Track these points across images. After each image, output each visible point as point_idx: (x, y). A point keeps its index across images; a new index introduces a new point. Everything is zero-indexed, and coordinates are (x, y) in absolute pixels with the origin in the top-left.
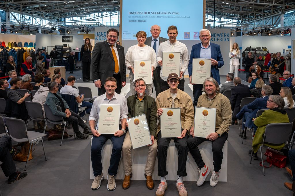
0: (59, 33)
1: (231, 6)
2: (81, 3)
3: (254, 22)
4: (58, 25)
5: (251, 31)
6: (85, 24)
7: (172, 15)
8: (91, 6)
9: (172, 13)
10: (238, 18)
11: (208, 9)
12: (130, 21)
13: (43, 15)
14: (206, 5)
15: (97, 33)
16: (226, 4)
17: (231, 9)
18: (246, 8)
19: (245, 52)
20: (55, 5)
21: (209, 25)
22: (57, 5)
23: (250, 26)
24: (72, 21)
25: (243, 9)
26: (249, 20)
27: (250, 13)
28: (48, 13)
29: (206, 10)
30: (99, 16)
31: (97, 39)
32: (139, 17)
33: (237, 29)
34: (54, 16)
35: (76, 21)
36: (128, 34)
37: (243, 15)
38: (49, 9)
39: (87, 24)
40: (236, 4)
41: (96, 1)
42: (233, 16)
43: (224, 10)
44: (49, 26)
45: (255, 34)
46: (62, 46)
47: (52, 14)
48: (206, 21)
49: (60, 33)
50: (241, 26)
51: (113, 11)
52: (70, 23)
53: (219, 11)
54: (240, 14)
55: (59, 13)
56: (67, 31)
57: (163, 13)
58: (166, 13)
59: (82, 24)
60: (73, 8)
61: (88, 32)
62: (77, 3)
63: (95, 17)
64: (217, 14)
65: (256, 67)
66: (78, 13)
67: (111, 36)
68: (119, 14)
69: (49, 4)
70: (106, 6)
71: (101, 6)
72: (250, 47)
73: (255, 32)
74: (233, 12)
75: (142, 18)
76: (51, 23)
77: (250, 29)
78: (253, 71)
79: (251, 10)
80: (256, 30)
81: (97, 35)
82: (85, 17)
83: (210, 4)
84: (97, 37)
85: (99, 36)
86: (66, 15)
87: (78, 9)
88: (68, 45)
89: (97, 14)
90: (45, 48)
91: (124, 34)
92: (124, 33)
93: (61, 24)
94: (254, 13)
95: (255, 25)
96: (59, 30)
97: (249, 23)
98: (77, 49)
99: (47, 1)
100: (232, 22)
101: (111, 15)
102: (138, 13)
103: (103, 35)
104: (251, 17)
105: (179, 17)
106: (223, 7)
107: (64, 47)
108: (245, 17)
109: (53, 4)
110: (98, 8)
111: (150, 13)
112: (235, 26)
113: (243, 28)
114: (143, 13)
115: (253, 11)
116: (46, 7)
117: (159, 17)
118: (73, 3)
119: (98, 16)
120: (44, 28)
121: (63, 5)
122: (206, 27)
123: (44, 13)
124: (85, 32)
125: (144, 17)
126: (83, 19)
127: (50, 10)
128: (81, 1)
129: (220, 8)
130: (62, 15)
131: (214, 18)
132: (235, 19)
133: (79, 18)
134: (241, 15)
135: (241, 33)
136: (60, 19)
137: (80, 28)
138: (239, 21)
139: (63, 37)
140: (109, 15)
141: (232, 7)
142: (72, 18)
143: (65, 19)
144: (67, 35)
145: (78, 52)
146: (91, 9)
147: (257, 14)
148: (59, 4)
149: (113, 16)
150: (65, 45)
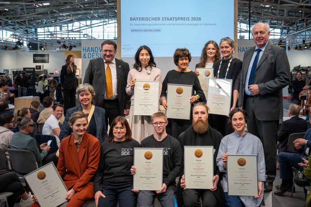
0: (28, 49)
1: (272, 10)
2: (59, 6)
3: (304, 31)
4: (26, 38)
5: (300, 44)
6: (67, 36)
7: (190, 22)
8: (75, 11)
9: (191, 19)
10: (283, 26)
11: (241, 14)
12: (132, 31)
13: (3, 24)
14: (239, 8)
15: (84, 49)
16: (265, 8)
17: (273, 13)
18: (293, 12)
19: (293, 73)
20: (20, 9)
21: (242, 38)
22: (24, 9)
23: (299, 37)
24: (47, 32)
25: (290, 13)
26: (297, 29)
27: (300, 19)
28: (9, 20)
29: (238, 15)
30: (87, 26)
31: (86, 57)
32: (144, 25)
33: (281, 41)
34: (19, 25)
35: (53, 33)
36: (130, 49)
37: (288, 22)
38: (11, 15)
39: (70, 36)
40: (280, 7)
41: (81, 4)
42: (275, 24)
43: (262, 15)
44: (12, 39)
45: (306, 48)
46: (34, 68)
47: (16, 22)
48: (238, 31)
49: (30, 50)
50: (287, 38)
51: (106, 18)
52: (44, 35)
53: (256, 17)
54: (284, 21)
55: (27, 21)
56: (41, 48)
57: (179, 18)
58: (183, 19)
59: (63, 36)
60: (48, 13)
61: (72, 48)
62: (54, 6)
63: (82, 27)
64: (254, 21)
65: (309, 92)
66: (55, 21)
67: (106, 51)
68: (115, 23)
69: (12, 8)
70: (97, 11)
71: (89, 11)
72: (299, 66)
73: (306, 46)
74: (276, 19)
75: (149, 25)
76: (16, 35)
77: (299, 40)
78: (304, 98)
79: (300, 15)
80: (307, 42)
81: (84, 51)
82: (67, 28)
83: (243, 8)
84: (84, 55)
85: (89, 52)
86: (38, 23)
87: (56, 15)
88: (43, 67)
89: (83, 23)
90: (7, 71)
91: (124, 49)
92: (124, 47)
93: (31, 37)
94: (305, 18)
95: (306, 35)
96: (29, 45)
97: (297, 33)
98: (56, 72)
99: (9, 3)
100: (274, 33)
101: (105, 24)
102: (143, 19)
103: (94, 51)
104: (300, 24)
105: (201, 24)
106: (261, 11)
107: (36, 70)
108: (291, 25)
109: (16, 6)
110: (85, 14)
111: (161, 19)
112: (279, 37)
113: (289, 41)
114: (151, 19)
115: (303, 16)
116: (7, 11)
117: (174, 25)
118: (48, 6)
119: (85, 26)
120: (5, 42)
121: (32, 8)
122: (238, 39)
123: (3, 20)
124: (67, 48)
125: (152, 25)
126: (63, 30)
127: (13, 16)
128: (60, 3)
129: (257, 13)
130: (32, 24)
131: (250, 27)
132: (278, 28)
133: (58, 28)
134: (286, 22)
135: (287, 47)
136: (28, 29)
137: (59, 42)
138: (284, 30)
139: (35, 56)
140: (102, 24)
141: (274, 11)
142: (46, 28)
143: (36, 30)
144: (39, 52)
145: (58, 77)
146: (75, 15)
147: (309, 21)
148: (27, 7)
149: (108, 25)
150: (38, 67)
